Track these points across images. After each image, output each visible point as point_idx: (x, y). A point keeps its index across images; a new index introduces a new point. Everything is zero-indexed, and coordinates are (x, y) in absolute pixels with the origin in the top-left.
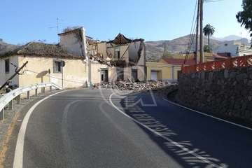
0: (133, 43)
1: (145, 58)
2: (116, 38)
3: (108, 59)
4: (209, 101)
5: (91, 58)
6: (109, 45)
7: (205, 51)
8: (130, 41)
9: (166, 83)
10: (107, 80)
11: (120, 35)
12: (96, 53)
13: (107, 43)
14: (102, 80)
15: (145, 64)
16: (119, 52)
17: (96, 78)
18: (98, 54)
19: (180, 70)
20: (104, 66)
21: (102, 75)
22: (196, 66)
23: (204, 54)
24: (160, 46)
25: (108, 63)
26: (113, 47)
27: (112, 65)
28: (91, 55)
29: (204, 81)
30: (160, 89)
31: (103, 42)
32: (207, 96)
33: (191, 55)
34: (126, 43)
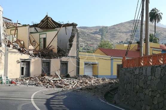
0: (63, 29)
1: (78, 48)
2: (42, 21)
3: (31, 47)
4: (155, 103)
5: (9, 46)
6: (33, 30)
7: (151, 41)
8: (59, 25)
9: (103, 80)
10: (28, 74)
11: (47, 18)
12: (15, 39)
13: (31, 27)
14: (22, 74)
15: (78, 55)
16: (45, 39)
17: (15, 72)
18: (18, 41)
19: (121, 63)
20: (26, 57)
21: (22, 68)
22: (140, 59)
23: (150, 44)
24: (95, 33)
25: (31, 52)
26: (37, 32)
27: (35, 55)
28: (9, 42)
29: (150, 78)
30: (96, 87)
31: (25, 25)
32: (153, 97)
33: (134, 46)
34: (54, 28)
